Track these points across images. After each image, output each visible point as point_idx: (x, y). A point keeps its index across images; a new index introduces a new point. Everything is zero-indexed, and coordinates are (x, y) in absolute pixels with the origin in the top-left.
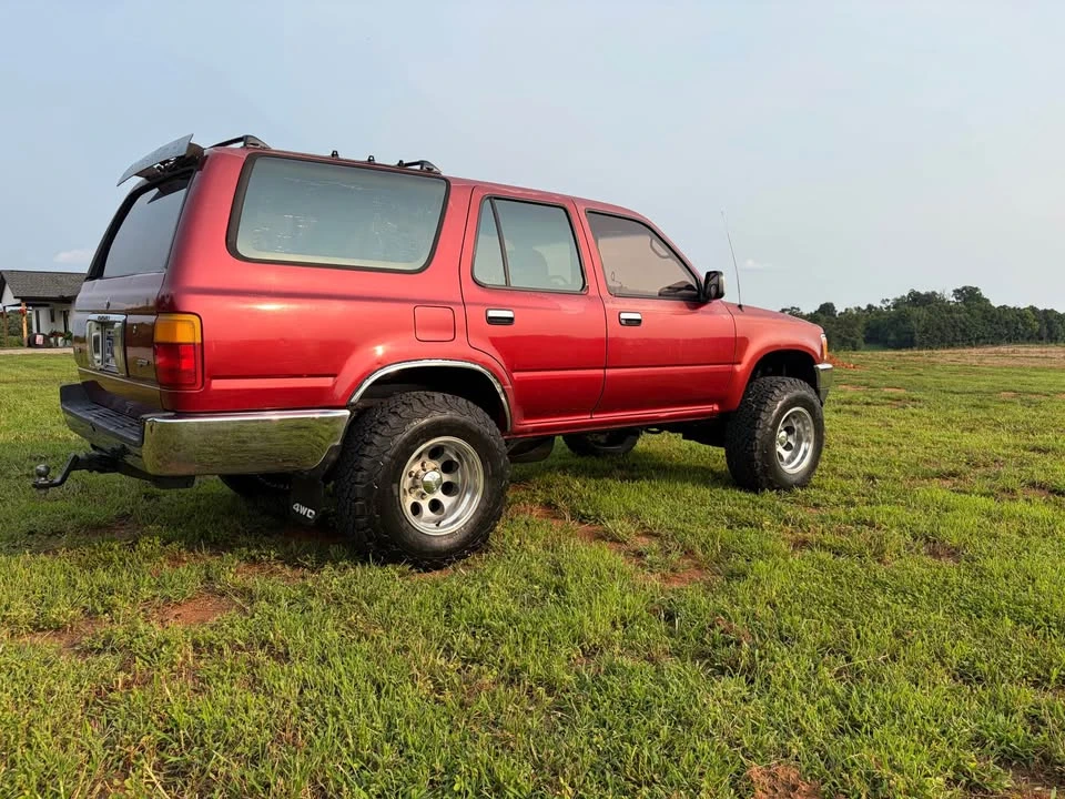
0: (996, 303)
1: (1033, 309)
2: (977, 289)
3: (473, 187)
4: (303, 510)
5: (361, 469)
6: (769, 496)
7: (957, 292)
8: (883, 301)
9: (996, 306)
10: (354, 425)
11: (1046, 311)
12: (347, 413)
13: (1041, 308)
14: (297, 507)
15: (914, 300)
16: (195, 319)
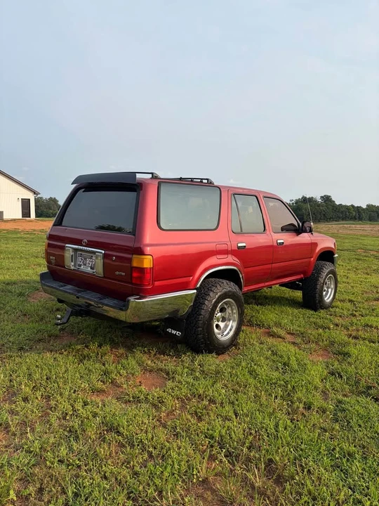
0: (337, 203)
1: (353, 206)
2: (330, 196)
3: (229, 188)
4: (174, 332)
5: (201, 315)
6: (322, 313)
7: (322, 197)
8: (291, 201)
9: (338, 204)
10: (197, 296)
11: (358, 207)
12: (195, 291)
13: (356, 206)
14: (169, 330)
15: (304, 200)
16: (150, 257)
